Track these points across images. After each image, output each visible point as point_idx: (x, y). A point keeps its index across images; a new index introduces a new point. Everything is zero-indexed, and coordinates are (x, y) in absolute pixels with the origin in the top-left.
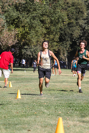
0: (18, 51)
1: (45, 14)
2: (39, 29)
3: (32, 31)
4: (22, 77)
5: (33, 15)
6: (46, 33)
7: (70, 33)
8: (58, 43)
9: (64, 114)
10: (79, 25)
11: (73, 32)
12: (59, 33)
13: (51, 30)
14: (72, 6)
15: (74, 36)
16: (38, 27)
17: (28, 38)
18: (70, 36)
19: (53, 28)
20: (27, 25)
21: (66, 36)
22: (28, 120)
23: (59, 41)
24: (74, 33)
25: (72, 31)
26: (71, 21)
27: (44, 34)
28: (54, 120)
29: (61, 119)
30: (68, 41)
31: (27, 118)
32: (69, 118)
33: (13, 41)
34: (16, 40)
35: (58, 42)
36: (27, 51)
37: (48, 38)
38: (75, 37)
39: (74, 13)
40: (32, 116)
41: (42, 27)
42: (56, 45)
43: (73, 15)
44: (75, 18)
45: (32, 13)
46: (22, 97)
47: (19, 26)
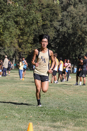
1: (19, 15)
5: (7, 16)
6: (20, 35)
9: (35, 118)
10: (54, 27)
12: (33, 35)
14: (47, 7)
16: (12, 28)
17: (2, 39)
19: (27, 29)
25: (46, 33)
37: (22, 39)
40: (2, 120)
41: (16, 28)
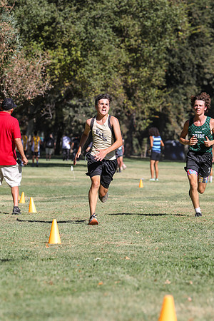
0: (53, 114)
1: (126, 9)
2: (110, 51)
3: (90, 59)
4: (64, 185)
5: (94, 13)
6: (130, 64)
7: (196, 62)
8: (162, 89)
9: (178, 286)
11: (204, 60)
12: (165, 64)
13: (142, 55)
15: (206, 71)
16: (108, 47)
17: (80, 78)
18: (196, 70)
19: (148, 49)
20: (76, 41)
21: (184, 70)
22: (80, 304)
23: (164, 84)
24: (205, 63)
25: (201, 58)
26: (199, 31)
27: (123, 65)
28: (151, 302)
29: (169, 299)
30: (189, 84)
31: (78, 296)
32: (192, 298)
33: (38, 84)
34: (47, 83)
35: (164, 87)
36: (76, 112)
37: (134, 76)
38: (211, 74)
39: (205, 8)
40: (90, 293)
41: (119, 46)
42: (158, 97)
43: (203, 13)
44: (209, 21)
45: (91, 8)
46: (63, 239)
47: (56, 42)
